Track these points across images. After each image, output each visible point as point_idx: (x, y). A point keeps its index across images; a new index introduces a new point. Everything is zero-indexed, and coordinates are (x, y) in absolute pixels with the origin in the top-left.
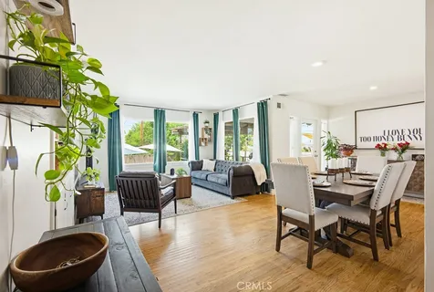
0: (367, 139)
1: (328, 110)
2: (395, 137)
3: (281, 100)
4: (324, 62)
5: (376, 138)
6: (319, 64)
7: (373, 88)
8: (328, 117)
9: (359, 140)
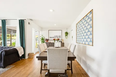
0: (51, 38)
1: (42, 29)
2: (56, 37)
3: (30, 22)
4: (54, 11)
5: (53, 37)
6: (51, 11)
7: (55, 25)
8: (42, 31)
9: (49, 37)
